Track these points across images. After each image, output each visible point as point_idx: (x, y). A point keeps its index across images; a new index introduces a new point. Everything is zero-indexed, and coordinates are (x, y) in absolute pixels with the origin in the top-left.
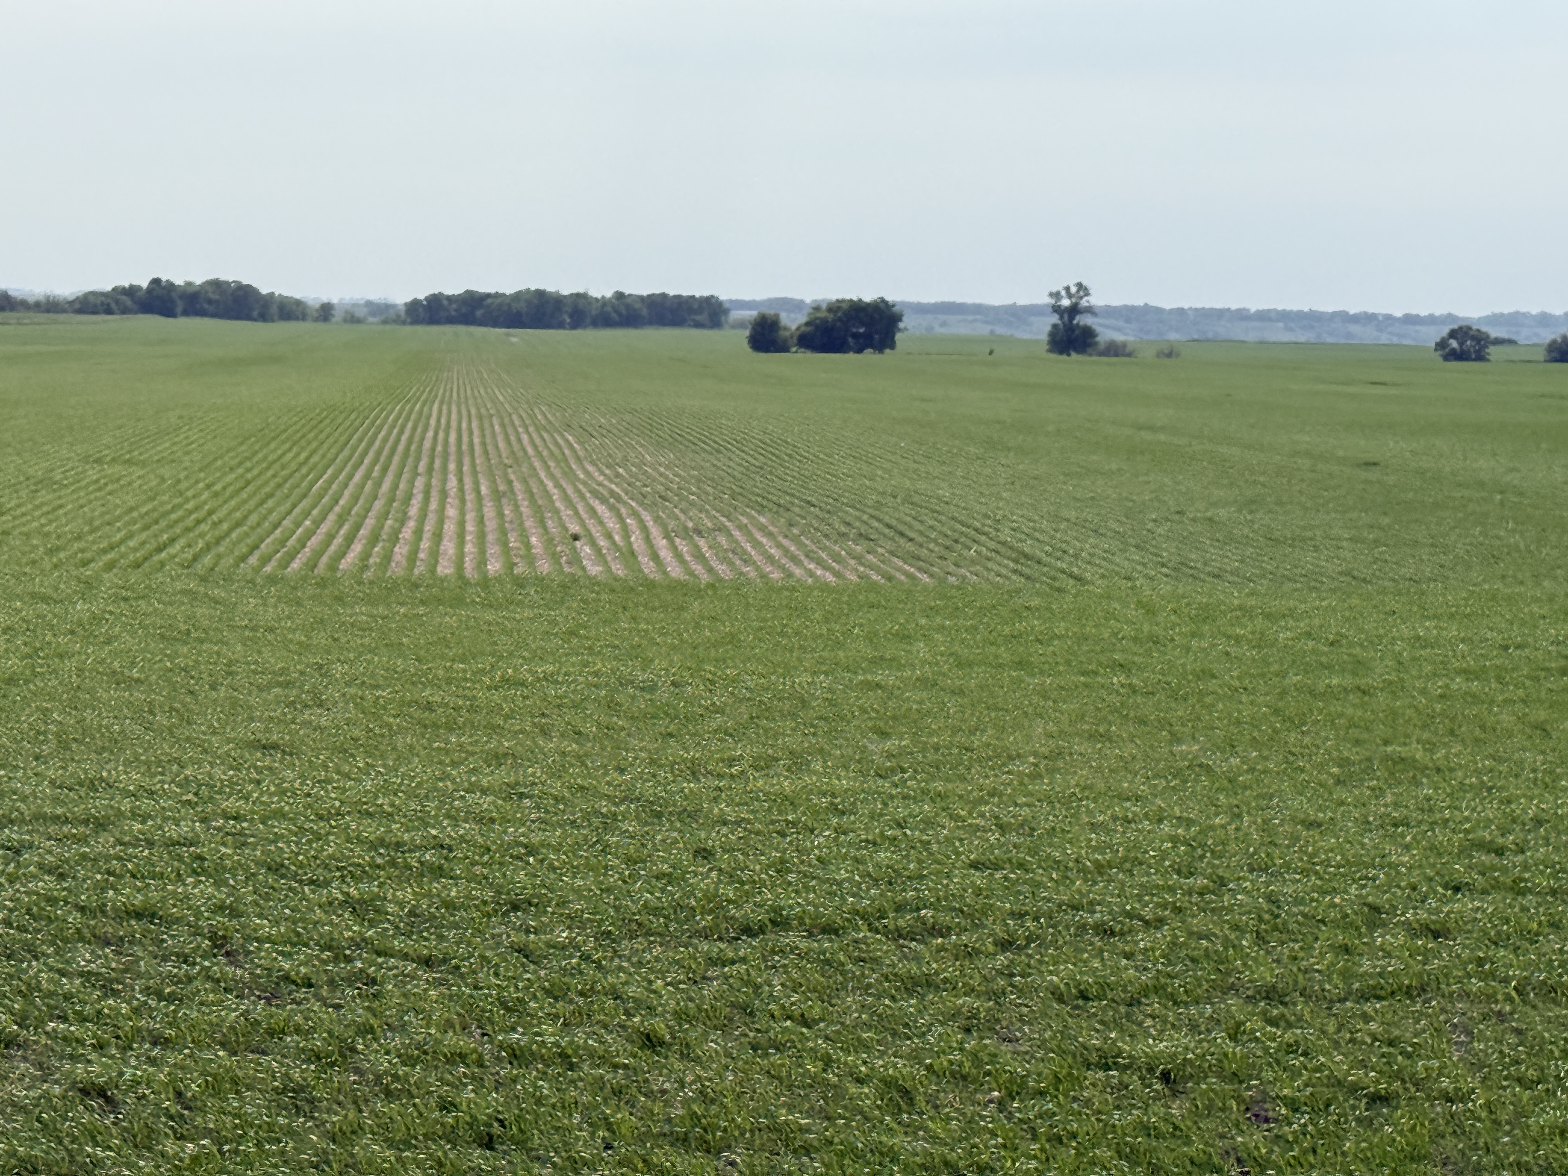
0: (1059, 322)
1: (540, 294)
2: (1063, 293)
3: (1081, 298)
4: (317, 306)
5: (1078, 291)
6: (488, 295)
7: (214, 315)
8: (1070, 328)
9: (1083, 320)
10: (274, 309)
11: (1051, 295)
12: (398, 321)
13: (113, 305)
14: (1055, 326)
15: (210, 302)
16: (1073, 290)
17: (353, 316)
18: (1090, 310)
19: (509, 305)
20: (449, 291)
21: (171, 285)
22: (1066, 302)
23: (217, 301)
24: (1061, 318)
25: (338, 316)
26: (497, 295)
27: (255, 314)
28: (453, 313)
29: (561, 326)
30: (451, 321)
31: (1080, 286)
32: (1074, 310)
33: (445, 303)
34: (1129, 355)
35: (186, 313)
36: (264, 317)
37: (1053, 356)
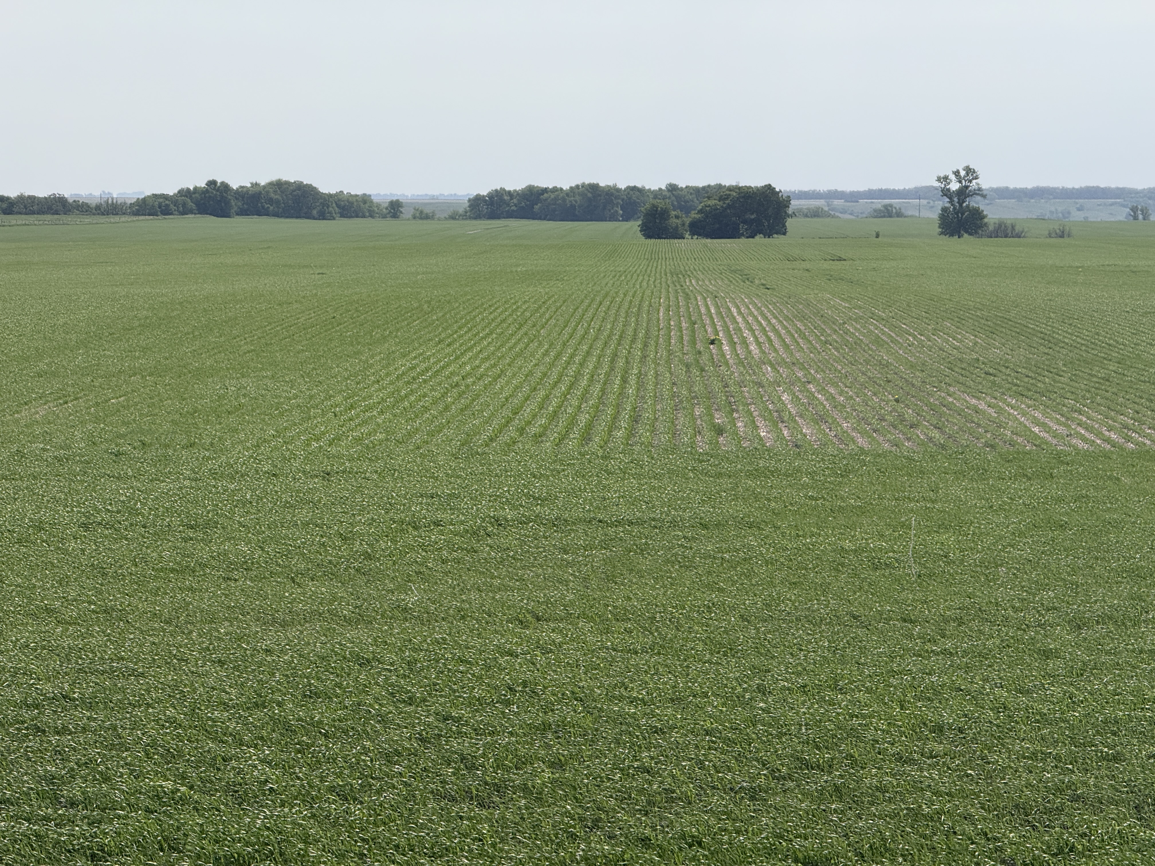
0: (948, 205)
1: (594, 188)
2: (952, 177)
3: (970, 181)
4: (386, 205)
5: (968, 174)
6: (545, 190)
7: (276, 215)
8: (960, 211)
9: (974, 202)
10: (334, 209)
11: (939, 179)
12: (465, 216)
13: (172, 206)
14: (944, 210)
15: (271, 201)
16: (963, 173)
17: (421, 212)
18: (979, 192)
19: (564, 200)
20: (510, 188)
21: (225, 187)
22: (954, 186)
23: (278, 202)
24: (951, 202)
25: (407, 213)
26: (555, 190)
27: (315, 212)
28: (514, 208)
29: (613, 218)
30: (510, 215)
31: (969, 170)
32: (963, 193)
33: (506, 198)
34: (1018, 236)
35: (243, 212)
36: (322, 216)
37: (945, 238)
